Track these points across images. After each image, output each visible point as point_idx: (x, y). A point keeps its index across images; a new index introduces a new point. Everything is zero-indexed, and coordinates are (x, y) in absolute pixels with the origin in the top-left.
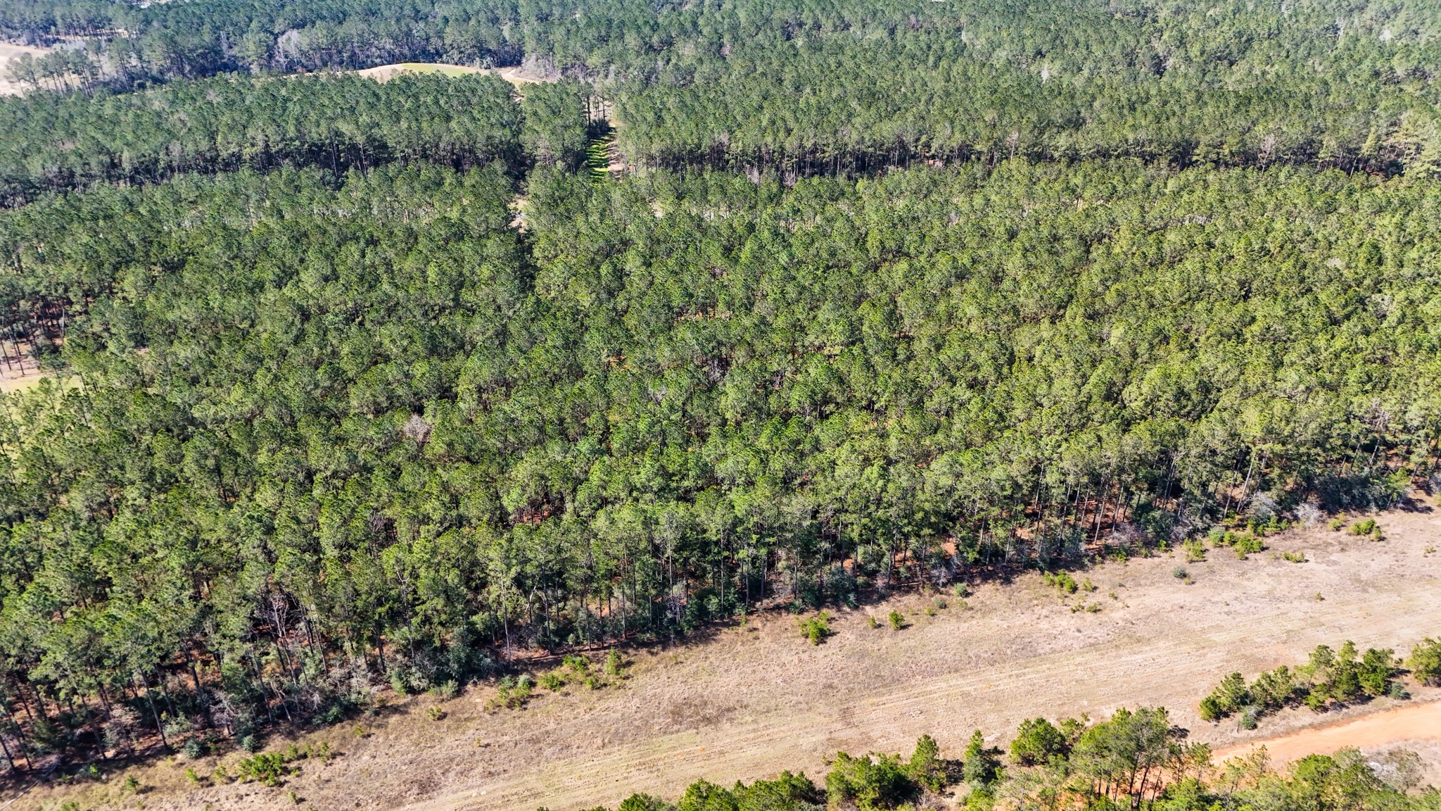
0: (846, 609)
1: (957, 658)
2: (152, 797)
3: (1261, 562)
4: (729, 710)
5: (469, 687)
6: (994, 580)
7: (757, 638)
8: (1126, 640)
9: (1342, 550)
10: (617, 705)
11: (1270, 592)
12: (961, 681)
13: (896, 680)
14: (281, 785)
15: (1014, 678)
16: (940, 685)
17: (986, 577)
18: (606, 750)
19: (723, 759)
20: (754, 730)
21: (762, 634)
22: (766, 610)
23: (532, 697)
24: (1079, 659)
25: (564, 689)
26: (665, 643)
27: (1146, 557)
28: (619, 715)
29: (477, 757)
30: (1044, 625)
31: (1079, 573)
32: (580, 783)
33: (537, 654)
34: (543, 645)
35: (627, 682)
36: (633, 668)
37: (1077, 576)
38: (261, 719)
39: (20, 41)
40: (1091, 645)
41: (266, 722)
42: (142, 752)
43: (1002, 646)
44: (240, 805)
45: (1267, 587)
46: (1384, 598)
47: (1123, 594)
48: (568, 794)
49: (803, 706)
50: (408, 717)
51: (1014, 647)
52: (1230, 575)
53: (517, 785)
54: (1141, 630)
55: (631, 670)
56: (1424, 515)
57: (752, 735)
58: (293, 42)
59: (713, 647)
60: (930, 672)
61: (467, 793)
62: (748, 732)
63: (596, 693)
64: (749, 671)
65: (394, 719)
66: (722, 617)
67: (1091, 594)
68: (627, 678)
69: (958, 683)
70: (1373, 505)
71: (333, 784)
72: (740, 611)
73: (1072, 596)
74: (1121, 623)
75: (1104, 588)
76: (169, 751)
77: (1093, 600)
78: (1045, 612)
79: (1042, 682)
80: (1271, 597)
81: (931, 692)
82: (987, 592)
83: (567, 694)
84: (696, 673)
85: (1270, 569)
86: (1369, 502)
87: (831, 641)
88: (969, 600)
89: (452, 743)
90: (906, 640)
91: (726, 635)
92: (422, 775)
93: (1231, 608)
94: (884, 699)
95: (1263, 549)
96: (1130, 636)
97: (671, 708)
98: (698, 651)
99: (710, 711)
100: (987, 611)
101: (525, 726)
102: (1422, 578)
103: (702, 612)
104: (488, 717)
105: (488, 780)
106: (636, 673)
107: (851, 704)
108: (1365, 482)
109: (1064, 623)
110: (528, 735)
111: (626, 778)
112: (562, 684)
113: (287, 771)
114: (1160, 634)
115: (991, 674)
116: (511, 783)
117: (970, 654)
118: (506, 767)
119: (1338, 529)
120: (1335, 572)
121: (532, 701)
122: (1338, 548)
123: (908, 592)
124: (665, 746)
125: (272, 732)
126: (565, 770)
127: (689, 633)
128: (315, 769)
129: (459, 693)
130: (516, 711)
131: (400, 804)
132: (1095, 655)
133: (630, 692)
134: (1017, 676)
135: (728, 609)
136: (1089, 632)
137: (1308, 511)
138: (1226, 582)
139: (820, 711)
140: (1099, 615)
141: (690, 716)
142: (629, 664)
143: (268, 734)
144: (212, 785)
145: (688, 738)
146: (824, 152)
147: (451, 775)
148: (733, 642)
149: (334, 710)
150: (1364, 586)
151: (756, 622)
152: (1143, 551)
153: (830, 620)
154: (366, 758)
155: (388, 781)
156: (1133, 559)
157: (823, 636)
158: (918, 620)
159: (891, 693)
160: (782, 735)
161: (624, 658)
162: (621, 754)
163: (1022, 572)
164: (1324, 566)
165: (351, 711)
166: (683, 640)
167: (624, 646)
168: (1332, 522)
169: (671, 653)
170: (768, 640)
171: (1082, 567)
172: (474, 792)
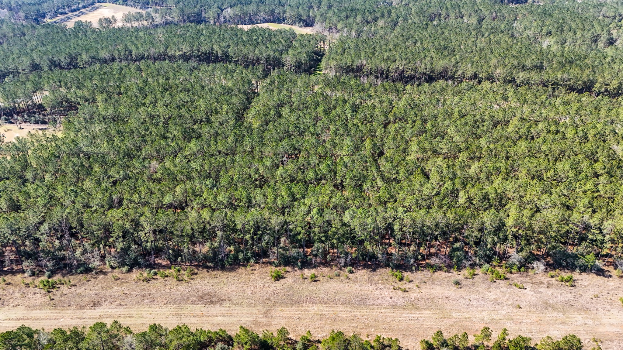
0: (296, 269)
1: (330, 298)
2: (10, 286)
3: (501, 285)
4: (222, 300)
5: (134, 270)
6: (368, 268)
7: (253, 274)
8: (411, 307)
9: (548, 287)
10: (183, 289)
11: (496, 300)
12: (325, 309)
13: (297, 302)
14: (49, 292)
15: (348, 312)
16: (315, 309)
17: (365, 266)
18: (167, 305)
19: (207, 319)
20: (227, 310)
21: (256, 272)
22: (264, 263)
23: (154, 279)
24: (383, 311)
25: (166, 278)
26: (215, 268)
27: (445, 272)
28: (180, 293)
29: (120, 298)
30: (377, 292)
31: (409, 273)
32: (149, 315)
33: (165, 262)
34: (169, 259)
35: (192, 281)
36: (197, 276)
37: (406, 274)
38: (57, 267)
39: (138, 8)
40: (393, 305)
41: (59, 268)
42: (16, 270)
43: (352, 298)
44: (34, 296)
45: (495, 297)
46: (555, 314)
47: (423, 286)
48: (142, 319)
49: (253, 305)
50: (107, 276)
51: (358, 299)
52: (481, 288)
53: (127, 311)
54: (421, 304)
55: (195, 277)
56: (606, 279)
57: (225, 312)
58: (228, 12)
59: (233, 274)
60: (313, 302)
61: (108, 310)
62: (225, 310)
63: (178, 282)
64: (241, 286)
65: (101, 276)
66: (244, 262)
67: (408, 283)
68: (192, 279)
69: (323, 309)
70: (578, 268)
71: (66, 296)
72: (252, 261)
73: (399, 283)
74: (413, 299)
75: (416, 282)
76: (23, 272)
77: (407, 286)
78: (382, 287)
79: (360, 317)
80: (496, 302)
81: (309, 311)
82: (362, 274)
83: (166, 281)
84: (220, 283)
85: (503, 289)
86: (576, 267)
87: (282, 281)
88: (351, 276)
89: (116, 290)
90: (314, 286)
91: (241, 270)
92: (97, 299)
93: (471, 303)
94: (287, 309)
95: (506, 279)
96: (415, 306)
97: (201, 295)
98: (226, 274)
99: (215, 299)
100: (357, 281)
101: (144, 289)
102: (583, 308)
103: (236, 258)
104: (134, 283)
105: (118, 307)
106: (197, 278)
107: (272, 308)
108: (575, 257)
109: (386, 294)
110: (143, 293)
111: (167, 318)
112: (167, 276)
113: (54, 287)
114: (429, 308)
115: (339, 308)
116: (125, 310)
117: (336, 298)
118: (127, 304)
119: (552, 277)
120: (536, 296)
121: (153, 280)
122: (546, 286)
123: (327, 267)
124: (189, 309)
125: (59, 273)
126: (147, 309)
127: (227, 266)
128: (64, 289)
129: (129, 271)
130: (145, 283)
131: (84, 309)
132: (392, 310)
133: (190, 285)
134: (351, 312)
135: (247, 260)
136: (395, 300)
137: (539, 266)
138: (477, 291)
139: (258, 308)
140: (405, 293)
141: (206, 299)
142: (196, 274)
143: (57, 274)
144: (29, 287)
145: (200, 308)
146: (407, 72)
147: (107, 302)
148: (242, 273)
149: (81, 269)
150: (546, 305)
151: (257, 267)
152: (446, 269)
153: (287, 272)
154: (83, 289)
155: (84, 299)
156: (439, 272)
157: (279, 277)
158: (323, 279)
159: (292, 307)
160: (237, 315)
161: (196, 271)
162: (172, 308)
163: (383, 268)
164: (532, 293)
165: (88, 270)
166: (223, 268)
167: (198, 267)
168: (553, 273)
169: (215, 273)
170: (256, 275)
171: (412, 271)
172: (110, 310)
